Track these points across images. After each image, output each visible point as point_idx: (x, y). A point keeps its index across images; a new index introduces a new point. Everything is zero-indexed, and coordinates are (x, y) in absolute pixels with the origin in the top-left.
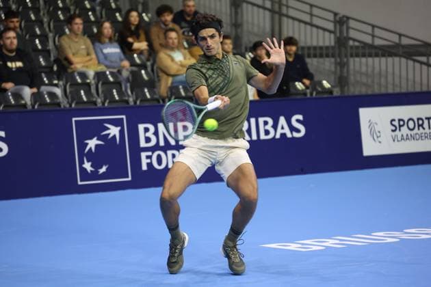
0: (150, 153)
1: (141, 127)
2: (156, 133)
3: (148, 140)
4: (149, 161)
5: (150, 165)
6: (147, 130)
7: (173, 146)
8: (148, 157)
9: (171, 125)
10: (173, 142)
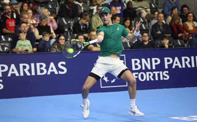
0: (137, 73)
1: (133, 60)
2: (141, 64)
3: (136, 67)
4: (137, 77)
5: (137, 79)
6: (136, 62)
7: (150, 70)
8: (136, 75)
9: (149, 59)
10: (149, 68)
